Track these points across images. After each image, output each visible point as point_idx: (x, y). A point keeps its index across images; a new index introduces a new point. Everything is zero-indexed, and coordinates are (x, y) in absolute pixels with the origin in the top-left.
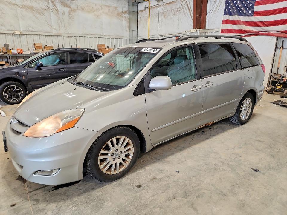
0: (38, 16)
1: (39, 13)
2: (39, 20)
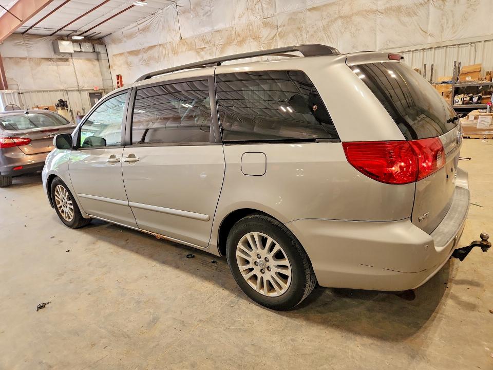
0: (406, 19)
1: (409, 14)
2: (406, 26)
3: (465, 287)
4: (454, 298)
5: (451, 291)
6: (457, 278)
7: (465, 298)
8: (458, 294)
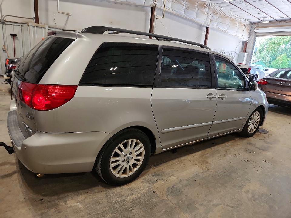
3: (9, 172)
4: (13, 164)
5: (16, 166)
6: (16, 175)
7: (8, 166)
8: (12, 166)
